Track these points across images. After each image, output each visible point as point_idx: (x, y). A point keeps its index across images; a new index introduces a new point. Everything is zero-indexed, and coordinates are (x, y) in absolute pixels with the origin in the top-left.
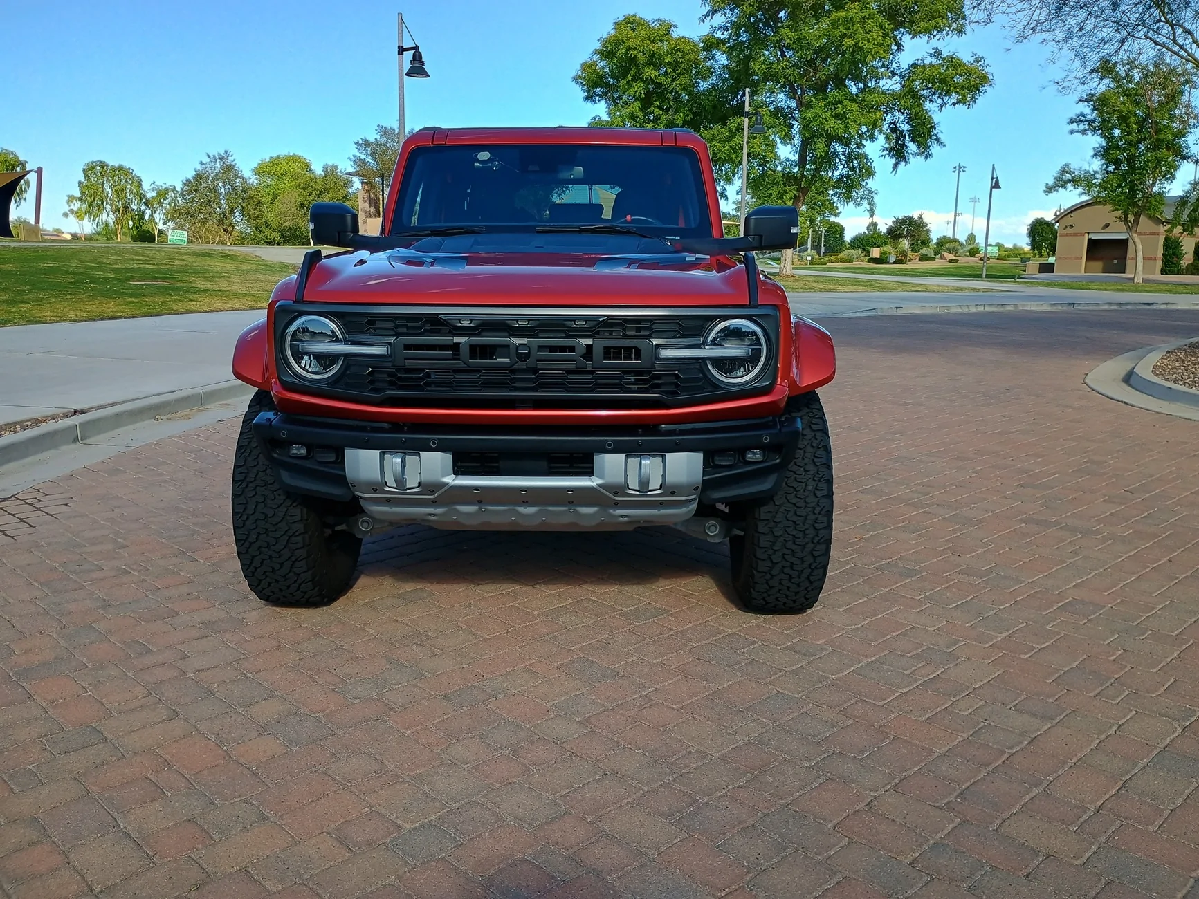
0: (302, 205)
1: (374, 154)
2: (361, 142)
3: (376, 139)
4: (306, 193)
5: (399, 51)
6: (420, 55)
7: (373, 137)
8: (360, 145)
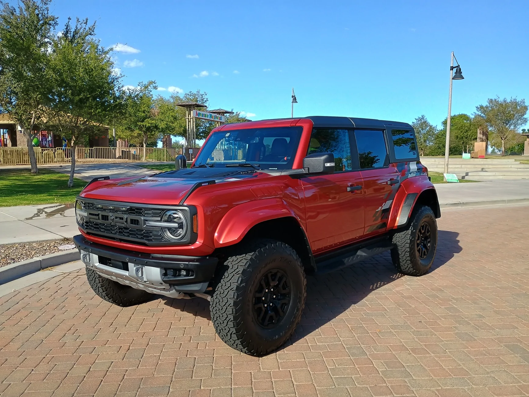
0: (457, 137)
1: (484, 112)
2: (479, 107)
3: (487, 105)
4: (460, 132)
5: (451, 69)
6: (460, 69)
7: (485, 104)
8: (478, 108)
